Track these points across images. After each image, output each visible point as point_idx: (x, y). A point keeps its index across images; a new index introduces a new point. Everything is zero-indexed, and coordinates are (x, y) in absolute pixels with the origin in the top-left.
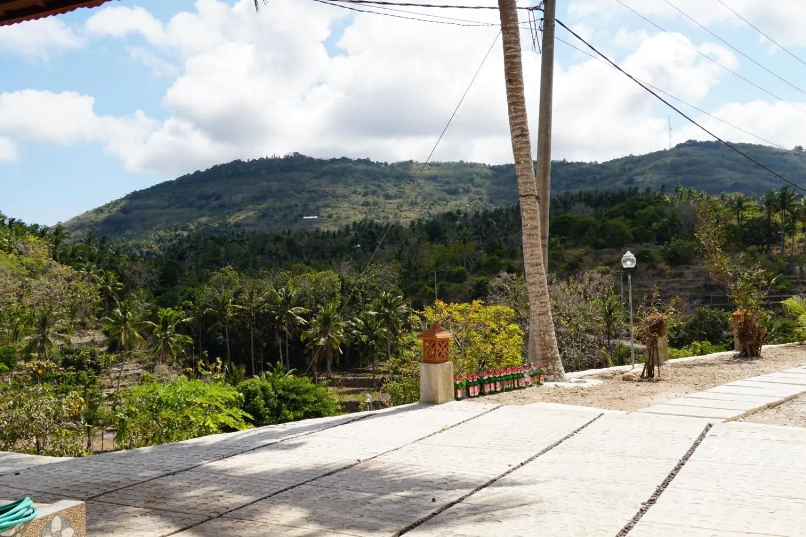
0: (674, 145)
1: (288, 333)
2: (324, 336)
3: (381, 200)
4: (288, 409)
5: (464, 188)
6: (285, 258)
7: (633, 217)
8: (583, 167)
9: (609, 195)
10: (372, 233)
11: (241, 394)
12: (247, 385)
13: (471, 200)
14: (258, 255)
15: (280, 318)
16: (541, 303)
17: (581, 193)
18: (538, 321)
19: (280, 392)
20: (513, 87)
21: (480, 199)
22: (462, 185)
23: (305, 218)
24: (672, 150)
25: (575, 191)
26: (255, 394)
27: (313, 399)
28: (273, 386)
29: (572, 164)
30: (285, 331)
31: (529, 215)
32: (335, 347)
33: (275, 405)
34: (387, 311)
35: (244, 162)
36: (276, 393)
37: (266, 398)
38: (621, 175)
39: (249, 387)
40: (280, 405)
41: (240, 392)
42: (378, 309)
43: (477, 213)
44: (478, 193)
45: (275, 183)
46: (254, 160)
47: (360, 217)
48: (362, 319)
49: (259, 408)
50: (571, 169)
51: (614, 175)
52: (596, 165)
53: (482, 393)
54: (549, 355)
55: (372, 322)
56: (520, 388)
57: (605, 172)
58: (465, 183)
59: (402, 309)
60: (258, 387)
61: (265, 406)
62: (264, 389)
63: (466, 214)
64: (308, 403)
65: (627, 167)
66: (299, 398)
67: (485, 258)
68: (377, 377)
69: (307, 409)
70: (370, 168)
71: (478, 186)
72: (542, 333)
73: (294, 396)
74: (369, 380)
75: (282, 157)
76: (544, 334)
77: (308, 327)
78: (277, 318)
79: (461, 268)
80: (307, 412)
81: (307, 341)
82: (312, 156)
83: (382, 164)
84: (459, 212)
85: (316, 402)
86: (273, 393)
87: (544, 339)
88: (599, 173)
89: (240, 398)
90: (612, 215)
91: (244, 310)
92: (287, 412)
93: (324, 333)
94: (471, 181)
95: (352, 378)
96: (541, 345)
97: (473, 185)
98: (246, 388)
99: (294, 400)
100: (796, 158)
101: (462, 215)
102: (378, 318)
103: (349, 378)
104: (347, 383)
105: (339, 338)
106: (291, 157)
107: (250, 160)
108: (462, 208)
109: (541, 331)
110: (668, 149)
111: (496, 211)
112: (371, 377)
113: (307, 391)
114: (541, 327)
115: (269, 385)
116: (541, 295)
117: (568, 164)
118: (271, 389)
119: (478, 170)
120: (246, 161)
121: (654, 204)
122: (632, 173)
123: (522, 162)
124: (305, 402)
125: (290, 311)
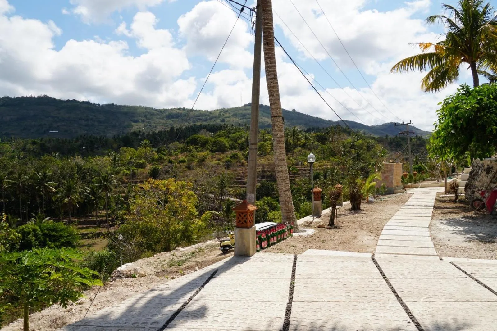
0: (243, 105)
1: (44, 196)
2: (68, 198)
3: (96, 123)
4: (50, 241)
5: (142, 120)
6: (39, 154)
7: (229, 138)
8: (202, 112)
9: (215, 127)
10: (92, 141)
11: (19, 234)
12: (23, 228)
13: (145, 126)
14: (22, 151)
15: (39, 188)
16: (286, 184)
17: (201, 124)
18: (284, 195)
19: (46, 231)
20: (269, 47)
21: (150, 126)
22: (140, 118)
23: (50, 131)
24: (242, 107)
25: (198, 124)
26: (29, 233)
27: (66, 234)
28: (40, 228)
29: (196, 110)
30: (42, 195)
31: (279, 129)
32: (74, 204)
33: (42, 239)
34: (105, 183)
35: (11, 98)
36: (42, 232)
37: (36, 235)
38: (219, 117)
39: (25, 230)
40: (45, 239)
41: (18, 233)
42: (99, 182)
43: (149, 133)
44: (148, 122)
45: (31, 111)
46: (18, 98)
47: (84, 132)
48: (90, 188)
49: (31, 242)
50: (196, 113)
51: (216, 117)
52: (207, 112)
53: (269, 245)
54: (291, 216)
55: (97, 190)
56: (284, 239)
57: (211, 115)
58: (142, 117)
59: (114, 182)
60: (31, 229)
61: (35, 240)
62: (34, 230)
63: (143, 133)
64: (63, 237)
65: (222, 114)
66: (57, 234)
67: (156, 156)
68: (98, 219)
69: (63, 240)
70: (90, 106)
71: (149, 119)
72: (287, 202)
73: (54, 233)
74: (93, 221)
75: (36, 97)
76: (288, 203)
77: (56, 193)
78: (37, 187)
79: (143, 161)
80: (63, 242)
81: (57, 200)
82: (55, 98)
83: (96, 104)
84: (140, 131)
85: (68, 236)
86: (40, 233)
87: (288, 206)
88: (209, 116)
89: (18, 237)
90: (220, 136)
91: (16, 183)
92: (50, 243)
93: (67, 196)
94: (145, 116)
95: (83, 220)
96: (286, 210)
97: (146, 118)
98: (23, 230)
99: (54, 236)
100: (293, 114)
101: (142, 133)
102: (100, 187)
103: (81, 220)
104: (80, 223)
105: (76, 198)
106: (42, 97)
107: (16, 97)
108: (141, 130)
109: (286, 201)
110: (240, 106)
111: (159, 132)
112: (95, 219)
113: (62, 230)
114: (286, 198)
115: (37, 228)
116: (286, 179)
117: (194, 111)
118: (39, 230)
119: (149, 111)
120: (13, 98)
121: (239, 132)
122: (224, 117)
123: (275, 95)
124: (61, 236)
125: (45, 184)
